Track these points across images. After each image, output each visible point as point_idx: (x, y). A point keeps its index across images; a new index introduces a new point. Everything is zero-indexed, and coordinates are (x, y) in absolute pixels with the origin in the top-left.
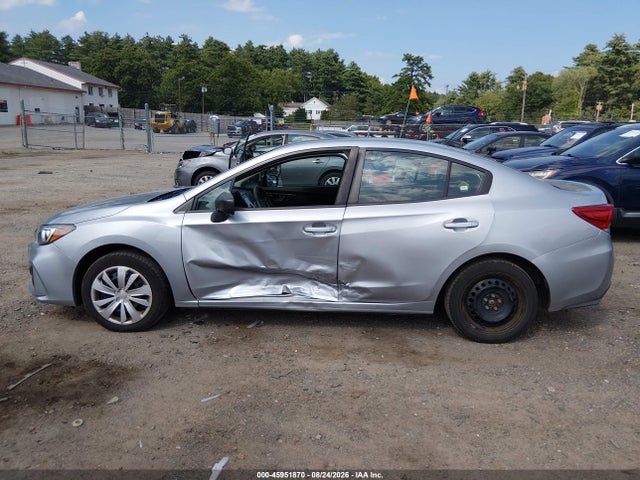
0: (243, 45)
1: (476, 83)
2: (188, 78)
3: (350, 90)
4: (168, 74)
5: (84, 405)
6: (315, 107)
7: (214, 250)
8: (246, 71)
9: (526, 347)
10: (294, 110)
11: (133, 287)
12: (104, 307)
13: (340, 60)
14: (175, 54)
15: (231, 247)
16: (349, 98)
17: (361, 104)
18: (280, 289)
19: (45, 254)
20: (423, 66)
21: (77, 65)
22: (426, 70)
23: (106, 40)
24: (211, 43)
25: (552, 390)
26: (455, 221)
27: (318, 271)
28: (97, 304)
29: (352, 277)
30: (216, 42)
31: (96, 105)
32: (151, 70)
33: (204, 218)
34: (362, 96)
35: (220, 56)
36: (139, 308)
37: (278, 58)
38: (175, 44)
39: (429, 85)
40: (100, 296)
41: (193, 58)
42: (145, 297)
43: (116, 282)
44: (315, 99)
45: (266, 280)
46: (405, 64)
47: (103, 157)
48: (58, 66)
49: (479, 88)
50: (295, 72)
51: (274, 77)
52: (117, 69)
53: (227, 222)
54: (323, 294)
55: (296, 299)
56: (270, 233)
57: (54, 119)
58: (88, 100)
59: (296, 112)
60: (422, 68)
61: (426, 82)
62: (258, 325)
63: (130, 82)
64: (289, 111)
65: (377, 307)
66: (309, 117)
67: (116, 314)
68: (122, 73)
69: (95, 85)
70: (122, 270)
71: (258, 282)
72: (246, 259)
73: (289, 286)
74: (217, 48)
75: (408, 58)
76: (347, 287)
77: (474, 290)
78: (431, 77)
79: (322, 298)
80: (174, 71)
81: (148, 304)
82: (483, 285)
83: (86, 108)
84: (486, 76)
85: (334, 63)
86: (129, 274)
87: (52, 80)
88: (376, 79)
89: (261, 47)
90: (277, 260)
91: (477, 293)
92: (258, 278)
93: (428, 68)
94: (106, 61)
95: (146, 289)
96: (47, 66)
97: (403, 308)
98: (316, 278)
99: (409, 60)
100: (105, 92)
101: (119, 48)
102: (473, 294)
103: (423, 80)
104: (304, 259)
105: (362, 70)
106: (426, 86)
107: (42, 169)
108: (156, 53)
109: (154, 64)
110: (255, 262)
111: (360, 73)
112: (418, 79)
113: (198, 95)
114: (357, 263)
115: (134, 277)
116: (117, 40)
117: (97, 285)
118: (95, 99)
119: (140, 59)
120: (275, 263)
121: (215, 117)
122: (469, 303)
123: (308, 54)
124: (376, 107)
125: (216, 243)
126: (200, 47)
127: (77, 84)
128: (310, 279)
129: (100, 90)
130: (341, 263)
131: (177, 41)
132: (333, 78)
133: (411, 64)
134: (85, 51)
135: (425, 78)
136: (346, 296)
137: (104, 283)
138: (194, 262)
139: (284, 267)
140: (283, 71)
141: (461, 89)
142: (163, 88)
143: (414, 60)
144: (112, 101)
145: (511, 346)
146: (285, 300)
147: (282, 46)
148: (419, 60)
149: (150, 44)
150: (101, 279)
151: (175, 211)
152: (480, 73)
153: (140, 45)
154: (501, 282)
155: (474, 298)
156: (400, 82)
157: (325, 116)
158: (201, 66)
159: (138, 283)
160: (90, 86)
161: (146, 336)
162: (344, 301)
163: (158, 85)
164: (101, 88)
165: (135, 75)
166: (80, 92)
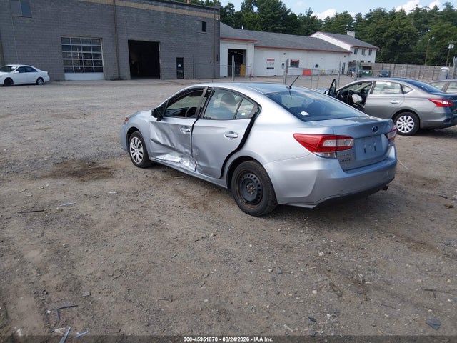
15: (162, 134)
21: (352, 34)
23: (384, 13)
26: (230, 133)
27: (187, 152)
29: (198, 159)
31: (358, 61)
36: (140, 157)
38: (439, 11)
40: (132, 149)
42: (142, 153)
43: (135, 144)
52: (385, 35)
57: (326, 72)
58: (353, 58)
63: (393, 43)
65: (207, 178)
67: (135, 158)
68: (389, 37)
69: (359, 47)
70: (136, 139)
72: (166, 141)
82: (246, 176)
83: (350, 63)
86: (138, 141)
87: (332, 45)
94: (378, 29)
95: (142, 150)
100: (367, 52)
101: (393, 18)
108: (421, 20)
110: (169, 144)
113: (445, 51)
118: (358, 57)
120: (173, 145)
121: (445, 68)
125: (158, 132)
127: (347, 47)
131: (441, 9)
138: (152, 139)
144: (370, 58)
149: (418, 13)
150: (132, 142)
153: (409, 15)
159: (140, 146)
160: (356, 48)
162: (197, 172)
163: (415, 44)
164: (364, 49)
165: (397, 38)
166: (348, 53)
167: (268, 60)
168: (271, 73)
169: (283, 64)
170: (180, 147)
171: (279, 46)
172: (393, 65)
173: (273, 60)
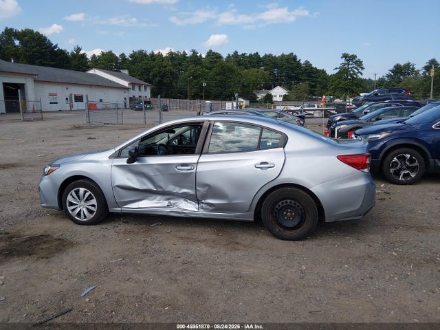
0: (231, 54)
1: (399, 70)
2: (195, 78)
3: (305, 80)
4: (184, 75)
5: (43, 258)
6: (278, 93)
7: (129, 179)
8: (232, 71)
9: (310, 244)
10: (264, 95)
11: (87, 200)
12: (73, 210)
13: (298, 60)
14: (188, 62)
15: (138, 178)
16: (304, 85)
17: (313, 89)
18: (166, 203)
19: (46, 181)
20: (357, 61)
21: (126, 72)
22: (359, 64)
23: (145, 55)
24: (210, 53)
25: (304, 267)
26: (262, 163)
27: (185, 193)
28: (70, 208)
29: (205, 196)
30: (214, 53)
31: (137, 96)
32: (172, 74)
33: (124, 162)
34: (313, 84)
35: (216, 62)
36: (91, 212)
37: (255, 61)
38: (188, 55)
39: (361, 74)
40: (71, 204)
41: (199, 64)
42: (93, 206)
43: (79, 197)
44: (278, 87)
45: (159, 197)
46: (343, 61)
47: (132, 129)
48: (116, 73)
49: (401, 75)
50: (265, 70)
51: (251, 74)
52: (151, 74)
53: (135, 163)
54: (189, 207)
55: (174, 209)
56: (158, 170)
57: (111, 106)
58: (132, 93)
59: (265, 96)
60: (356, 63)
61: (359, 72)
62: (158, 225)
63: (160, 81)
64: (260, 96)
65: (221, 215)
66: (274, 99)
67: (79, 214)
68: (155, 76)
69: (136, 84)
70: (82, 190)
71: (154, 199)
72: (145, 184)
73: (172, 201)
74: (214, 57)
75: (345, 56)
76: (203, 203)
77: (277, 206)
78: (362, 68)
79: (189, 209)
80: (187, 74)
81: (94, 209)
82: (282, 203)
83: (130, 98)
84: (408, 66)
85: (293, 62)
86: (85, 192)
87: (111, 81)
88: (323, 72)
89: (243, 54)
90: (162, 186)
91: (279, 208)
92: (154, 196)
93: (361, 62)
94: (145, 69)
95: (94, 202)
96: (107, 73)
97: (234, 216)
98: (186, 197)
99: (346, 57)
100: (143, 88)
101: (154, 60)
102: (277, 209)
103: (356, 71)
104: (179, 186)
105: (314, 66)
106: (359, 75)
107: (91, 136)
108: (176, 62)
109: (174, 70)
110: (151, 187)
111: (312, 68)
112: (353, 71)
113: (201, 88)
114: (206, 188)
115: (87, 194)
116: (152, 55)
117: (69, 198)
118: (136, 93)
119: (166, 67)
120: (161, 188)
121: (208, 102)
122: (274, 214)
123: (275, 57)
124: (324, 91)
125: (130, 176)
126: (204, 56)
127: (125, 83)
128: (183, 197)
129: (140, 87)
130: (198, 188)
131: (189, 54)
132: (293, 72)
133: (348, 60)
134: (133, 63)
135: (358, 70)
136: (203, 208)
137: (73, 197)
138: (117, 186)
139: (166, 190)
140: (256, 70)
141: (388, 76)
142: (179, 84)
143: (350, 57)
144: (146, 93)
145: (301, 243)
146: (168, 210)
147: (257, 53)
148: (354, 57)
149: (172, 56)
150: (71, 195)
151: (110, 157)
152: (402, 64)
153: (166, 57)
154: (293, 202)
155: (277, 212)
156: (339, 73)
157: (286, 98)
158: (204, 69)
159: (90, 198)
160: (133, 84)
161: (92, 227)
162: (201, 211)
163: (176, 83)
164: (140, 86)
165: (162, 77)
166: (127, 89)
167: (50, 95)
168: (55, 107)
169: (67, 99)
170: (171, 188)
171: (59, 80)
172: (168, 100)
173: (56, 95)
